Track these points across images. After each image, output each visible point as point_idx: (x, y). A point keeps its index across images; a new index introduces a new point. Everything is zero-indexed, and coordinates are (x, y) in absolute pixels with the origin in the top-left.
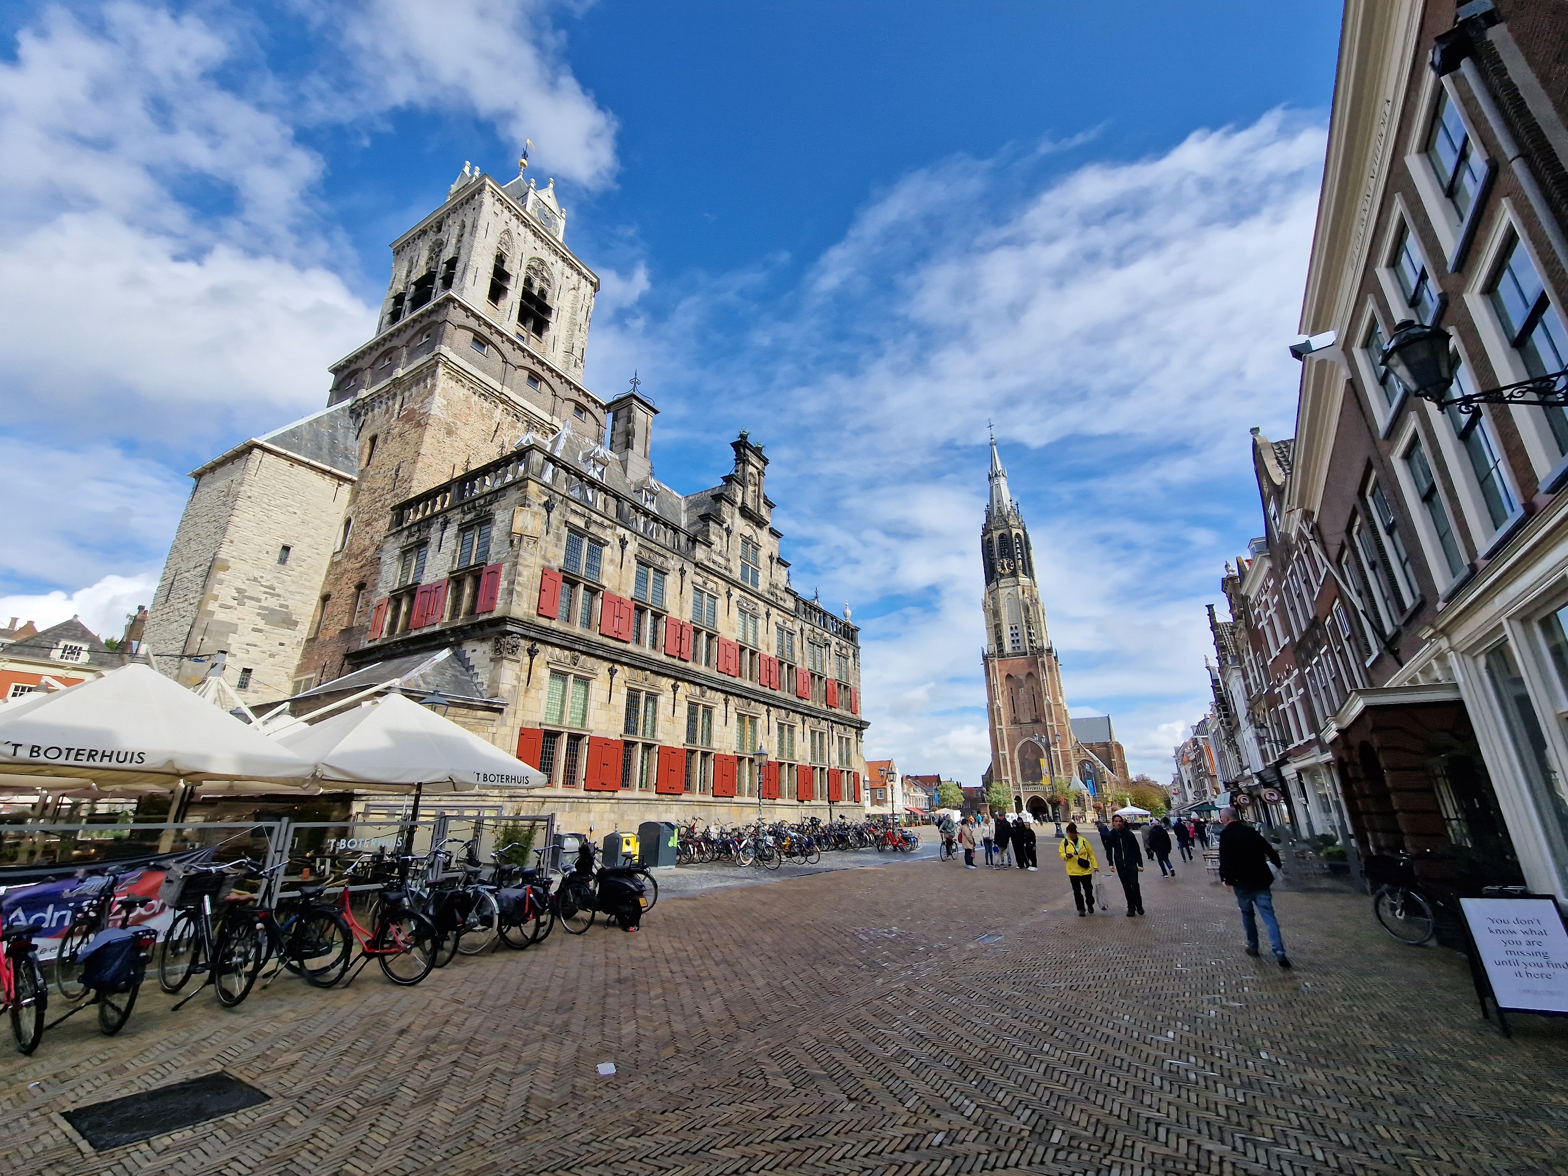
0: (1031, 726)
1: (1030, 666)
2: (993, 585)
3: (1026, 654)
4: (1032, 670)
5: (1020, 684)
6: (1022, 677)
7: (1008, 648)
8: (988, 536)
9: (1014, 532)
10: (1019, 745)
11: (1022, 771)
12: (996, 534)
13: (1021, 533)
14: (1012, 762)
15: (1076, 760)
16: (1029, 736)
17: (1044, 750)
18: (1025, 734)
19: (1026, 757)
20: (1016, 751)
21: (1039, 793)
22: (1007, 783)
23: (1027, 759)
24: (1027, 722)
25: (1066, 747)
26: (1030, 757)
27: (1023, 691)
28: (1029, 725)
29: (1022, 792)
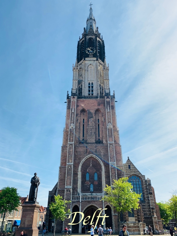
0: (95, 145)
1: (99, 105)
2: (81, 62)
3: (97, 97)
4: (100, 107)
5: (90, 116)
6: (93, 111)
7: (85, 92)
10: (83, 160)
11: (83, 182)
13: (101, 42)
14: (76, 174)
15: (127, 174)
16: (92, 153)
17: (103, 164)
18: (89, 151)
19: (88, 170)
20: (80, 164)
21: (96, 202)
22: (68, 192)
23: (88, 172)
24: (92, 142)
25: (120, 163)
26: (91, 170)
27: (92, 120)
28: (93, 144)
29: (80, 201)
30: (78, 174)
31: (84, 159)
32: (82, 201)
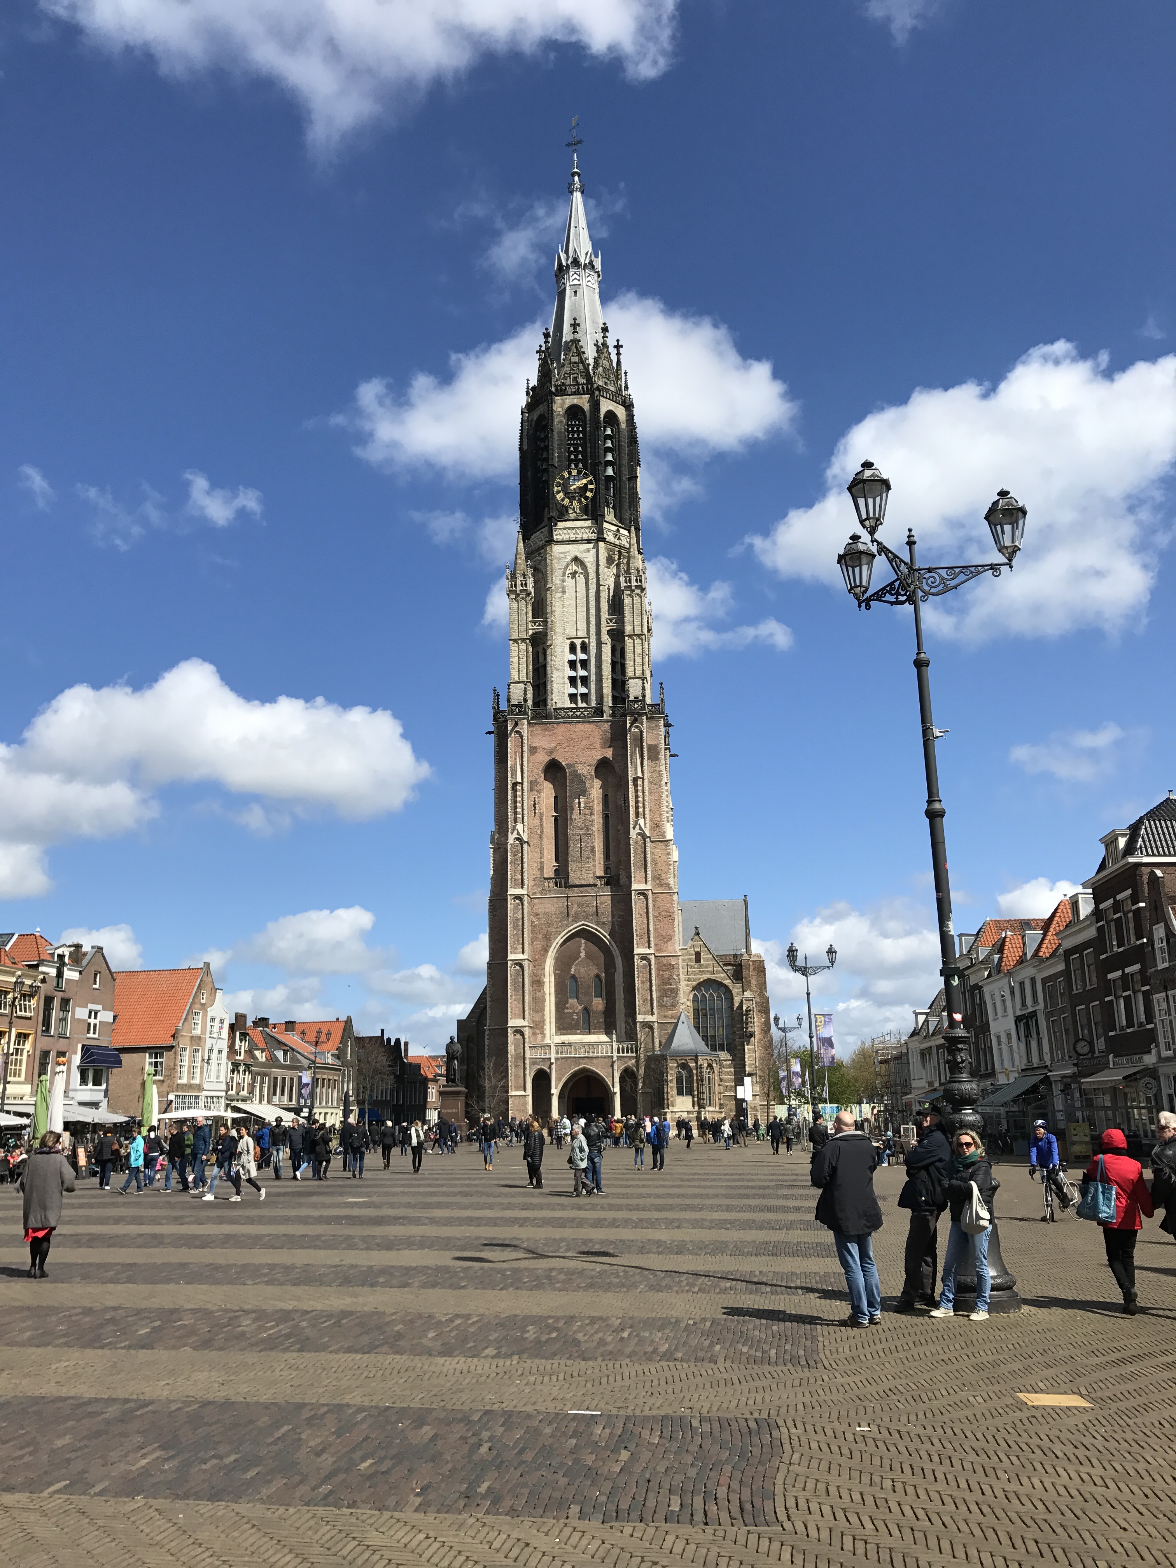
0: (592, 892)
1: (608, 743)
2: (538, 537)
3: (601, 713)
4: (611, 754)
5: (578, 786)
6: (586, 770)
7: (558, 695)
8: (541, 409)
9: (606, 406)
10: (559, 940)
11: (560, 1005)
12: (561, 404)
13: (621, 412)
14: (538, 983)
15: (689, 980)
16: (586, 918)
17: (617, 952)
18: (577, 913)
19: (573, 970)
20: (550, 953)
21: (595, 1061)
22: (518, 1036)
23: (573, 977)
24: (584, 883)
25: (670, 948)
26: (582, 970)
27: (582, 805)
28: (589, 889)
29: (553, 1060)
30: (544, 983)
31: (559, 938)
32: (557, 1059)
